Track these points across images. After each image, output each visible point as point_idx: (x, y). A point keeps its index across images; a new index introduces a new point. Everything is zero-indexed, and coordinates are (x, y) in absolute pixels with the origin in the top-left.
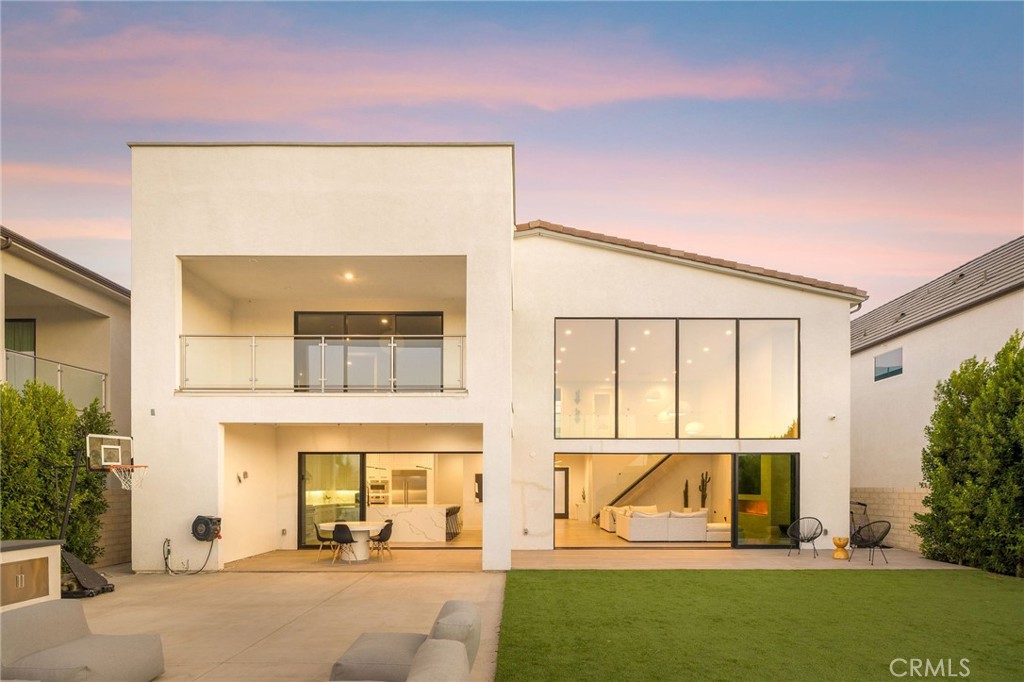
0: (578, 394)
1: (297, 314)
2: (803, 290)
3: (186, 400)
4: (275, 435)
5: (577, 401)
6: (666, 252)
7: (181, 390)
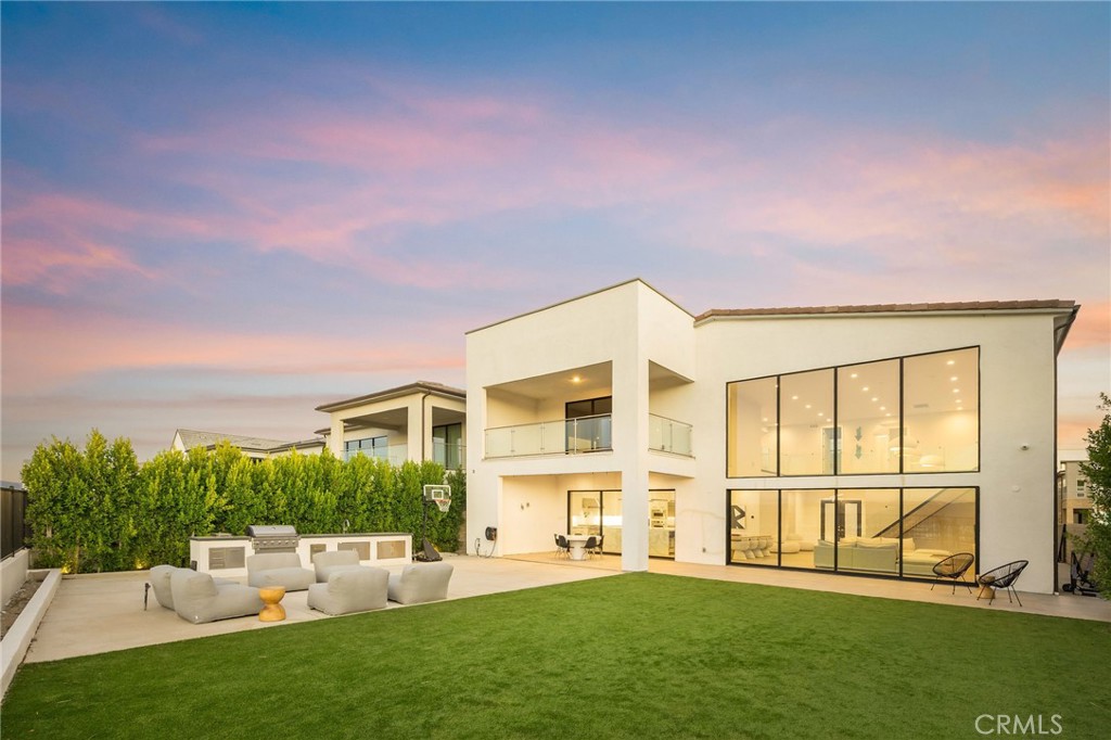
0: (859, 431)
1: (567, 404)
2: (984, 315)
3: (488, 464)
4: (556, 480)
5: (859, 437)
6: (821, 311)
7: (486, 459)
